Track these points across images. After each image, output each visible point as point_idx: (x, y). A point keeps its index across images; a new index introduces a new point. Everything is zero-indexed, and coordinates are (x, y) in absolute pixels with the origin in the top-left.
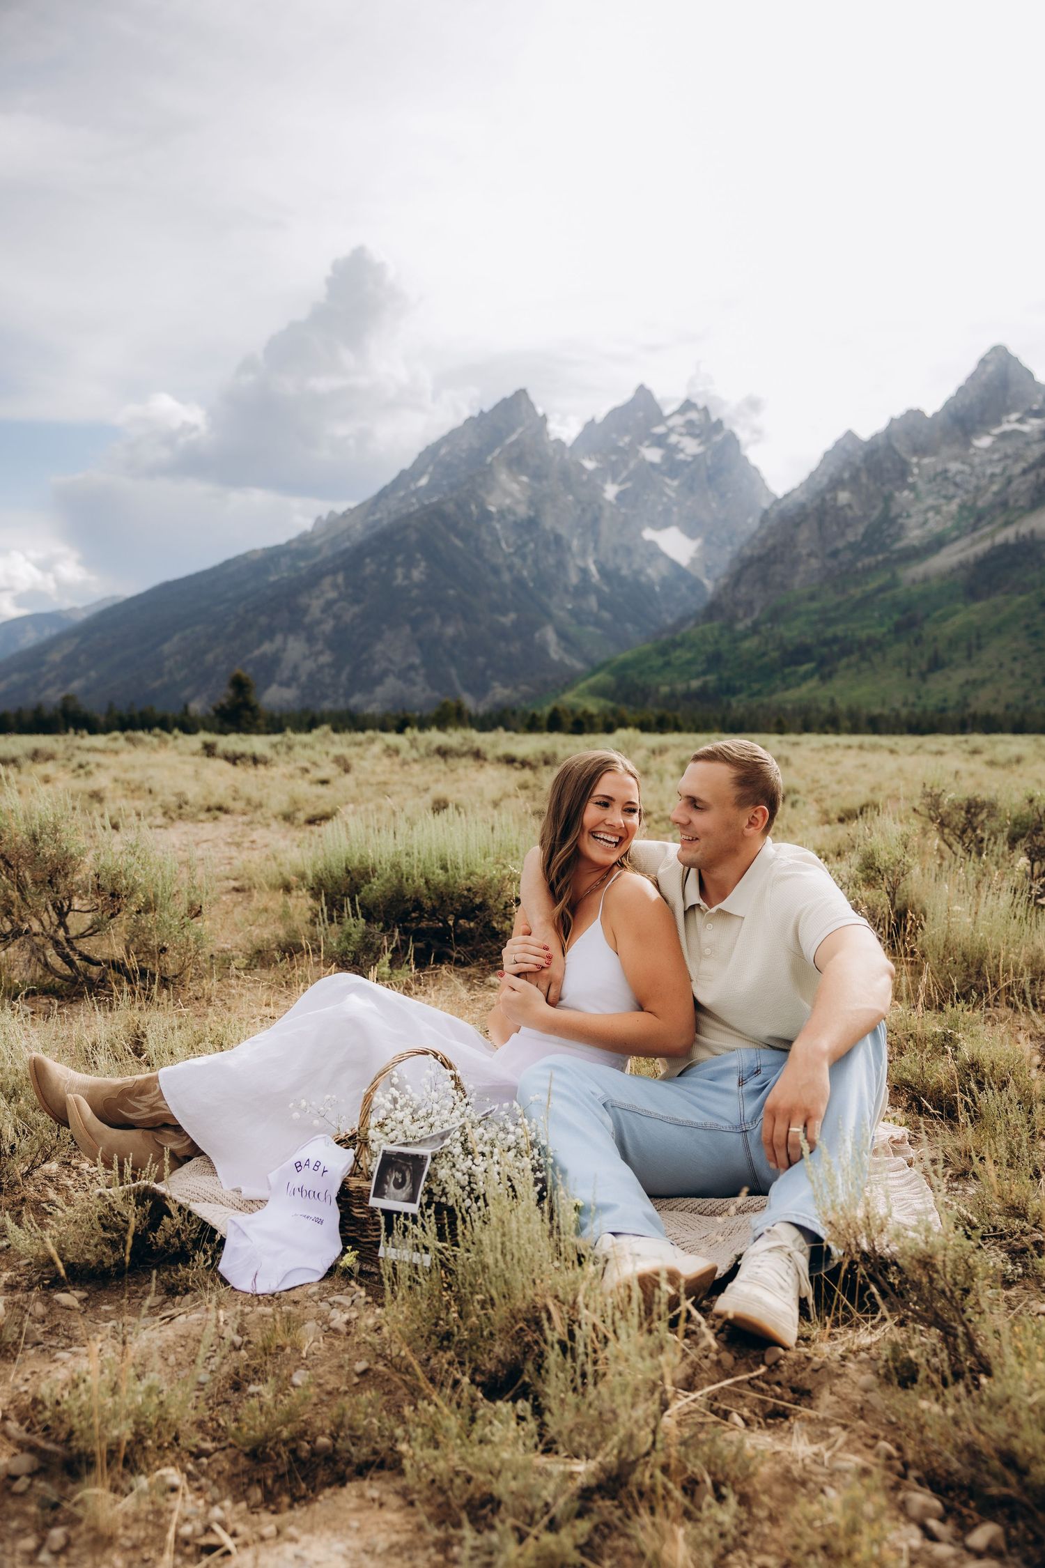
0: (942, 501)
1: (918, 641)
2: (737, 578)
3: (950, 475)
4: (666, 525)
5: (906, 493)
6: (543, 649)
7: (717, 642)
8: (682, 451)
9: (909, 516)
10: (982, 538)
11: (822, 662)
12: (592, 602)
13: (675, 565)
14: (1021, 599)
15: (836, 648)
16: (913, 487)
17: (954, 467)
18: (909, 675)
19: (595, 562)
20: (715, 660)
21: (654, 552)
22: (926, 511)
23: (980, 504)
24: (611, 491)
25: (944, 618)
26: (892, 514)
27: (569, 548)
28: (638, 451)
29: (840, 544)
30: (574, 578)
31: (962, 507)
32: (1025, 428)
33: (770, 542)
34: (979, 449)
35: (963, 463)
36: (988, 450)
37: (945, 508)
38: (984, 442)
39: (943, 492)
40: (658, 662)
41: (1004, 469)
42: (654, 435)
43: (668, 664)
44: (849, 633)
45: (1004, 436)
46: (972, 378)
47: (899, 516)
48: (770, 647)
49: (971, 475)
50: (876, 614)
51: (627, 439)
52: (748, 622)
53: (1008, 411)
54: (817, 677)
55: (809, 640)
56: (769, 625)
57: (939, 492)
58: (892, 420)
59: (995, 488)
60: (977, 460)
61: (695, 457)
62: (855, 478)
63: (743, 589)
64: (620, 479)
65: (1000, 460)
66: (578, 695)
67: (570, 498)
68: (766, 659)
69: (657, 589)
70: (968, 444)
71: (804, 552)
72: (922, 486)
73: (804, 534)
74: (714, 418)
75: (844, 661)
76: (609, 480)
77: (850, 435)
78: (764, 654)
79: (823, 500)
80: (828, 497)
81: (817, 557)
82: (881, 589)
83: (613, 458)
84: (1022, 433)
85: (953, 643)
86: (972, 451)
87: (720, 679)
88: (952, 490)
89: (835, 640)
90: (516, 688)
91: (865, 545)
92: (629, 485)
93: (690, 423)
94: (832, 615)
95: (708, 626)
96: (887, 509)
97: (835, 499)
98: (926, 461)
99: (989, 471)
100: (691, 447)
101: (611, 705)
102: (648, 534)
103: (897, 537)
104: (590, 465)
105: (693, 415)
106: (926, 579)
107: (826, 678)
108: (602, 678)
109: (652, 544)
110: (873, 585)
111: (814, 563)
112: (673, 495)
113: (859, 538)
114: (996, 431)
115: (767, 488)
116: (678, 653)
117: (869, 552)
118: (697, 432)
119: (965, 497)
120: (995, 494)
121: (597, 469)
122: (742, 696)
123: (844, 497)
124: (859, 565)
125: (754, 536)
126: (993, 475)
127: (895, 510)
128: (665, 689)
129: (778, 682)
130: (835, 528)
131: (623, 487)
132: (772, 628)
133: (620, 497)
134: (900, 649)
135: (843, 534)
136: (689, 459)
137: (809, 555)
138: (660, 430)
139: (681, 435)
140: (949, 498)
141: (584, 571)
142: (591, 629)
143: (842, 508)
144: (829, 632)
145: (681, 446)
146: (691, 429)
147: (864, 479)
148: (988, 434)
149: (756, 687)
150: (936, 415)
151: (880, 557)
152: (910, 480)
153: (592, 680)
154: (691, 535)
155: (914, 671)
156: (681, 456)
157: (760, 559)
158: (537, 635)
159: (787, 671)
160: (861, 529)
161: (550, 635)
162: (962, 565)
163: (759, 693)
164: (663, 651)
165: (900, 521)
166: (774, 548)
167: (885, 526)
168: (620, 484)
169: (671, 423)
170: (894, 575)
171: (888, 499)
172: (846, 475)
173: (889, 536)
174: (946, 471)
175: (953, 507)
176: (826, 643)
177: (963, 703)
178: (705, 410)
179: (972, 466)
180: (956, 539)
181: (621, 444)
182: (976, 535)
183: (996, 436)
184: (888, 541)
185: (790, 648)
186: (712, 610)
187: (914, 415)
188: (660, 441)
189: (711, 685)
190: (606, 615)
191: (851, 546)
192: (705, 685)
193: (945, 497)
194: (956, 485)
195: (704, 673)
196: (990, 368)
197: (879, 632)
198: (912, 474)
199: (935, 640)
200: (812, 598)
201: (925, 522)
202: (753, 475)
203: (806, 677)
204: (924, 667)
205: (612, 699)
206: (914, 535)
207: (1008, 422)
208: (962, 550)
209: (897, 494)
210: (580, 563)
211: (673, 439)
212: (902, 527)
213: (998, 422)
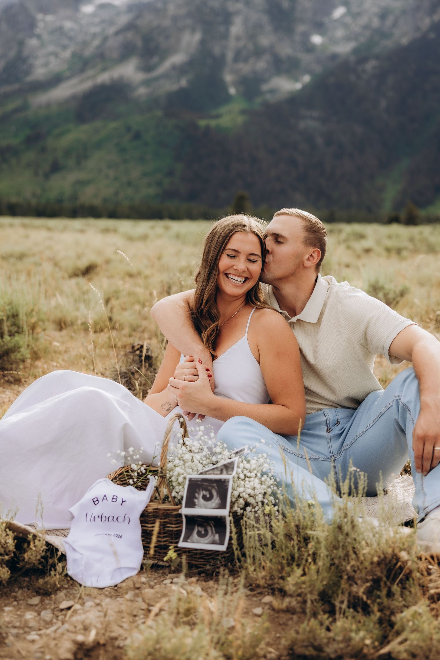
0: (59, 49)
1: (43, 150)
3: (65, 30)
5: (34, 40)
9: (36, 58)
10: (88, 79)
14: (113, 125)
16: (39, 37)
17: (68, 25)
18: (36, 174)
22: (48, 55)
23: (86, 53)
25: (61, 135)
26: (24, 55)
31: (74, 55)
34: (85, 13)
35: (74, 23)
36: (91, 15)
37: (61, 54)
38: (88, 9)
39: (60, 43)
41: (102, 30)
45: (100, 6)
47: (29, 57)
49: (79, 32)
50: (13, 129)
57: (57, 42)
59: (96, 43)
60: (83, 22)
65: (99, 23)
70: (77, 9)
72: (46, 37)
82: (17, 110)
84: (113, 5)
85: (67, 153)
86: (80, 15)
88: (65, 42)
91: (5, 75)
96: (20, 51)
98: (48, 18)
99: (92, 30)
103: (28, 72)
106: (48, 105)
110: (11, 106)
119: (75, 48)
120: (96, 48)
126: (94, 34)
127: (26, 53)
134: (30, 156)
140: (65, 47)
148: (92, 3)
151: (15, 87)
152: (37, 31)
155: (39, 171)
162: (74, 97)
165: (29, 60)
167: (18, 63)
170: (25, 101)
171: (21, 44)
173: (22, 71)
174: (62, 27)
175: (67, 54)
177: (74, 197)
179: (80, 26)
180: (69, 77)
182: (83, 76)
183: (94, 5)
184: (21, 75)
193: (61, 46)
194: (69, 38)
197: (15, 142)
198: (38, 27)
199: (55, 150)
201: (47, 63)
204: (47, 169)
206: (39, 72)
208: (74, 86)
209: (27, 41)
212: (31, 66)
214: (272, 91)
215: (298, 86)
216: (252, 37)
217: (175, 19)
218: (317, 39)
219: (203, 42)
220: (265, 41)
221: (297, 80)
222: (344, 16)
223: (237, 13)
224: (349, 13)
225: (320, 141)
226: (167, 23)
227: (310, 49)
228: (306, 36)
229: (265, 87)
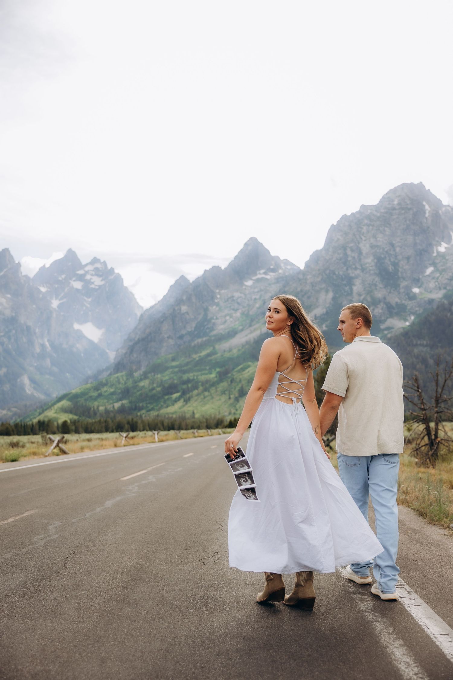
0: (232, 311)
1: (232, 381)
2: (132, 349)
3: (234, 298)
4: (85, 322)
5: (214, 307)
6: (22, 388)
7: (125, 383)
8: (93, 283)
9: (217, 319)
10: (255, 330)
11: (184, 393)
12: (48, 362)
13: (91, 342)
15: (190, 385)
16: (217, 305)
17: (237, 295)
18: (230, 398)
19: (48, 341)
20: (126, 393)
21: (80, 336)
22: (225, 316)
23: (251, 313)
24: (55, 303)
25: (243, 369)
26: (209, 318)
27: (35, 333)
28: (70, 283)
29: (184, 332)
30: (38, 350)
31: (243, 314)
32: (268, 277)
33: (148, 331)
34: (247, 286)
35: (241, 293)
36: (251, 287)
37: (234, 315)
38: (249, 283)
39: (232, 307)
40: (95, 394)
41: (261, 296)
42: (78, 274)
43: (100, 395)
44: (195, 378)
45: (258, 280)
46: (241, 251)
47: (212, 318)
48: (155, 385)
49: (245, 299)
50: (208, 368)
51: (63, 276)
52: (141, 372)
53: (259, 268)
54: (182, 400)
55: (175, 381)
56: (153, 374)
57: (230, 307)
58: (205, 271)
59: (257, 305)
60: (247, 292)
61: (100, 286)
62: (189, 299)
63: (135, 355)
64: (60, 297)
65: (258, 292)
66: (56, 413)
67: (34, 306)
68: (154, 391)
69: (82, 355)
70: (242, 284)
71: (166, 336)
72: (222, 304)
73: (166, 327)
74: (109, 267)
75: (195, 392)
76: (54, 298)
77: (183, 278)
78: (153, 389)
79: (174, 310)
80: (176, 308)
81: (172, 339)
82: (209, 355)
83: (56, 286)
84: (266, 279)
86: (244, 287)
87: (130, 402)
88: (236, 306)
89: (189, 381)
90: (9, 410)
91: (196, 332)
92: (65, 300)
93: (96, 269)
94: (185, 368)
95: (119, 374)
96: (206, 315)
97: (180, 310)
98: (223, 291)
99: (253, 297)
100: (97, 281)
101: (75, 417)
102: (76, 326)
103: (212, 329)
104: (43, 290)
105: (98, 265)
106: (230, 350)
107: (187, 401)
108: (65, 403)
109: (79, 331)
110: (204, 353)
111: (171, 342)
112: (89, 306)
113: (193, 329)
114: (254, 278)
115: (138, 303)
116: (105, 389)
117: (199, 337)
118: (101, 274)
119: (244, 310)
120: (258, 308)
121: (47, 291)
122: (143, 411)
123: (184, 308)
124: (196, 342)
125: (136, 328)
126: (255, 299)
127: (210, 316)
128: (102, 408)
129: (162, 404)
130: (181, 324)
131: (61, 301)
132: (154, 375)
133: (59, 306)
134: (224, 385)
135: (185, 327)
136: (97, 287)
137: (169, 337)
138: (81, 272)
139: (92, 275)
140: (236, 310)
141: (43, 346)
142: (47, 376)
143: (183, 314)
144: (185, 377)
145: (92, 281)
146: (98, 272)
147: (194, 299)
148: (251, 279)
149: (150, 407)
150: (226, 269)
151: (204, 339)
152: (216, 301)
153: (60, 405)
154: (99, 327)
155: (232, 396)
156: (92, 286)
157: (143, 339)
158: (19, 380)
159: (166, 397)
160: (194, 325)
161: (26, 380)
162: (247, 343)
163: (153, 409)
164: (96, 388)
165: (213, 321)
166: (150, 334)
167: (206, 323)
168: (60, 300)
169: (87, 269)
170: (214, 348)
171: (206, 310)
172: (184, 298)
173: (208, 328)
174: (233, 297)
175: (238, 314)
176: (184, 383)
178: (105, 263)
179: (245, 295)
180: (242, 330)
181: (60, 279)
182: (252, 328)
183: (254, 280)
184: (208, 331)
185: (166, 385)
186: (119, 366)
187: (216, 269)
188: (81, 278)
189: (126, 405)
190: (55, 369)
191: (189, 333)
192: (123, 405)
193: (233, 309)
194: (238, 303)
195: (121, 400)
196: (250, 248)
197: (213, 376)
198: (217, 298)
199: (240, 381)
200: (173, 360)
201: (225, 322)
202: (129, 297)
203: (177, 400)
204: (237, 395)
205: (76, 414)
206: (221, 328)
207: (260, 274)
208: (246, 336)
209: (210, 308)
210: (40, 341)
211: (88, 277)
212: (214, 324)
213: (256, 275)
214: (388, 328)
215: (408, 324)
216: (369, 292)
217: (313, 285)
218: (416, 290)
219: (334, 299)
220: (379, 295)
221: (406, 320)
222: (432, 273)
223: (357, 277)
224: (436, 270)
225: (431, 362)
226: (308, 288)
227: (413, 297)
228: (408, 288)
229: (383, 327)
